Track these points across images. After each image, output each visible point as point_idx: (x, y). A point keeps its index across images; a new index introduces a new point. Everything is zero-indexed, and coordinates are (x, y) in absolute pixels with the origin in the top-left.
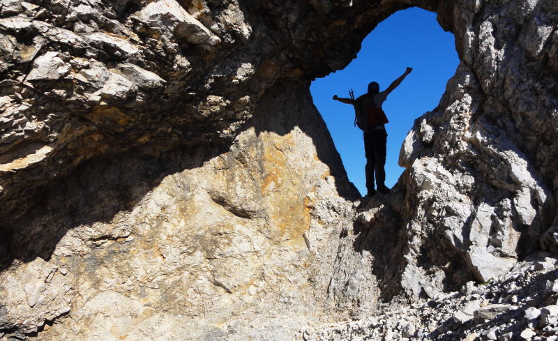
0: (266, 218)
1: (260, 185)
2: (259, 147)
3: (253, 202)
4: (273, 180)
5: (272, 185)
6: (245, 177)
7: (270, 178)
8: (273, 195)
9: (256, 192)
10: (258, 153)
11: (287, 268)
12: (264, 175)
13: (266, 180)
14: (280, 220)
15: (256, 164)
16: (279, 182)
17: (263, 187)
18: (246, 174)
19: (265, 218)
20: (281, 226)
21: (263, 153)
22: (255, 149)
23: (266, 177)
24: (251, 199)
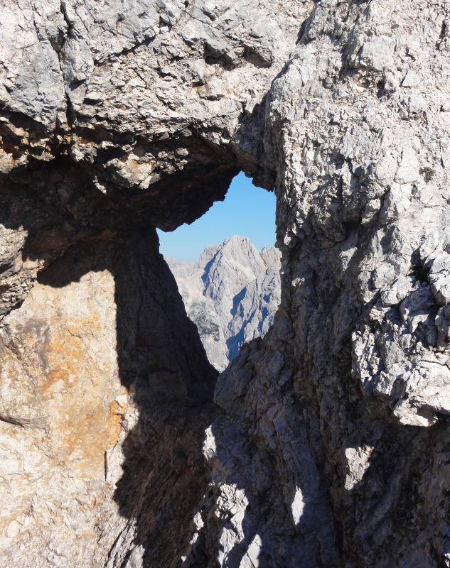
0: (47, 429)
1: (40, 384)
2: (42, 333)
3: (26, 408)
4: (62, 377)
5: (59, 384)
6: (17, 373)
7: (58, 375)
8: (60, 398)
9: (34, 393)
10: (40, 342)
11: (66, 504)
12: (47, 371)
13: (50, 377)
14: (68, 432)
15: (35, 356)
16: (71, 381)
17: (45, 387)
18: (19, 369)
19: (44, 429)
20: (69, 441)
21: (47, 341)
22: (35, 336)
23: (50, 373)
24: (23, 404)
